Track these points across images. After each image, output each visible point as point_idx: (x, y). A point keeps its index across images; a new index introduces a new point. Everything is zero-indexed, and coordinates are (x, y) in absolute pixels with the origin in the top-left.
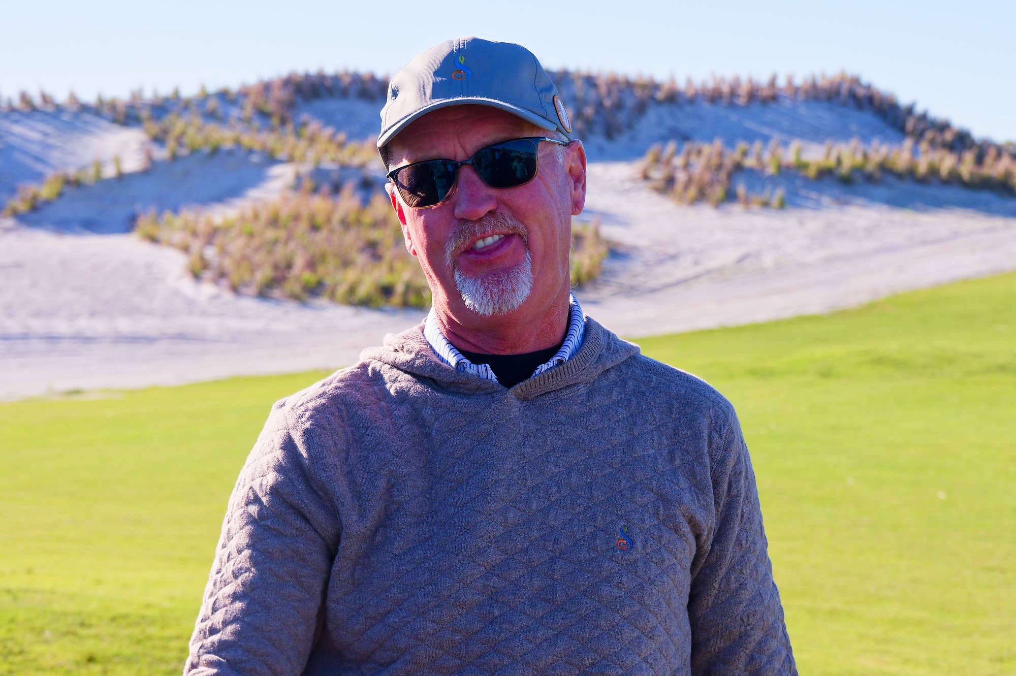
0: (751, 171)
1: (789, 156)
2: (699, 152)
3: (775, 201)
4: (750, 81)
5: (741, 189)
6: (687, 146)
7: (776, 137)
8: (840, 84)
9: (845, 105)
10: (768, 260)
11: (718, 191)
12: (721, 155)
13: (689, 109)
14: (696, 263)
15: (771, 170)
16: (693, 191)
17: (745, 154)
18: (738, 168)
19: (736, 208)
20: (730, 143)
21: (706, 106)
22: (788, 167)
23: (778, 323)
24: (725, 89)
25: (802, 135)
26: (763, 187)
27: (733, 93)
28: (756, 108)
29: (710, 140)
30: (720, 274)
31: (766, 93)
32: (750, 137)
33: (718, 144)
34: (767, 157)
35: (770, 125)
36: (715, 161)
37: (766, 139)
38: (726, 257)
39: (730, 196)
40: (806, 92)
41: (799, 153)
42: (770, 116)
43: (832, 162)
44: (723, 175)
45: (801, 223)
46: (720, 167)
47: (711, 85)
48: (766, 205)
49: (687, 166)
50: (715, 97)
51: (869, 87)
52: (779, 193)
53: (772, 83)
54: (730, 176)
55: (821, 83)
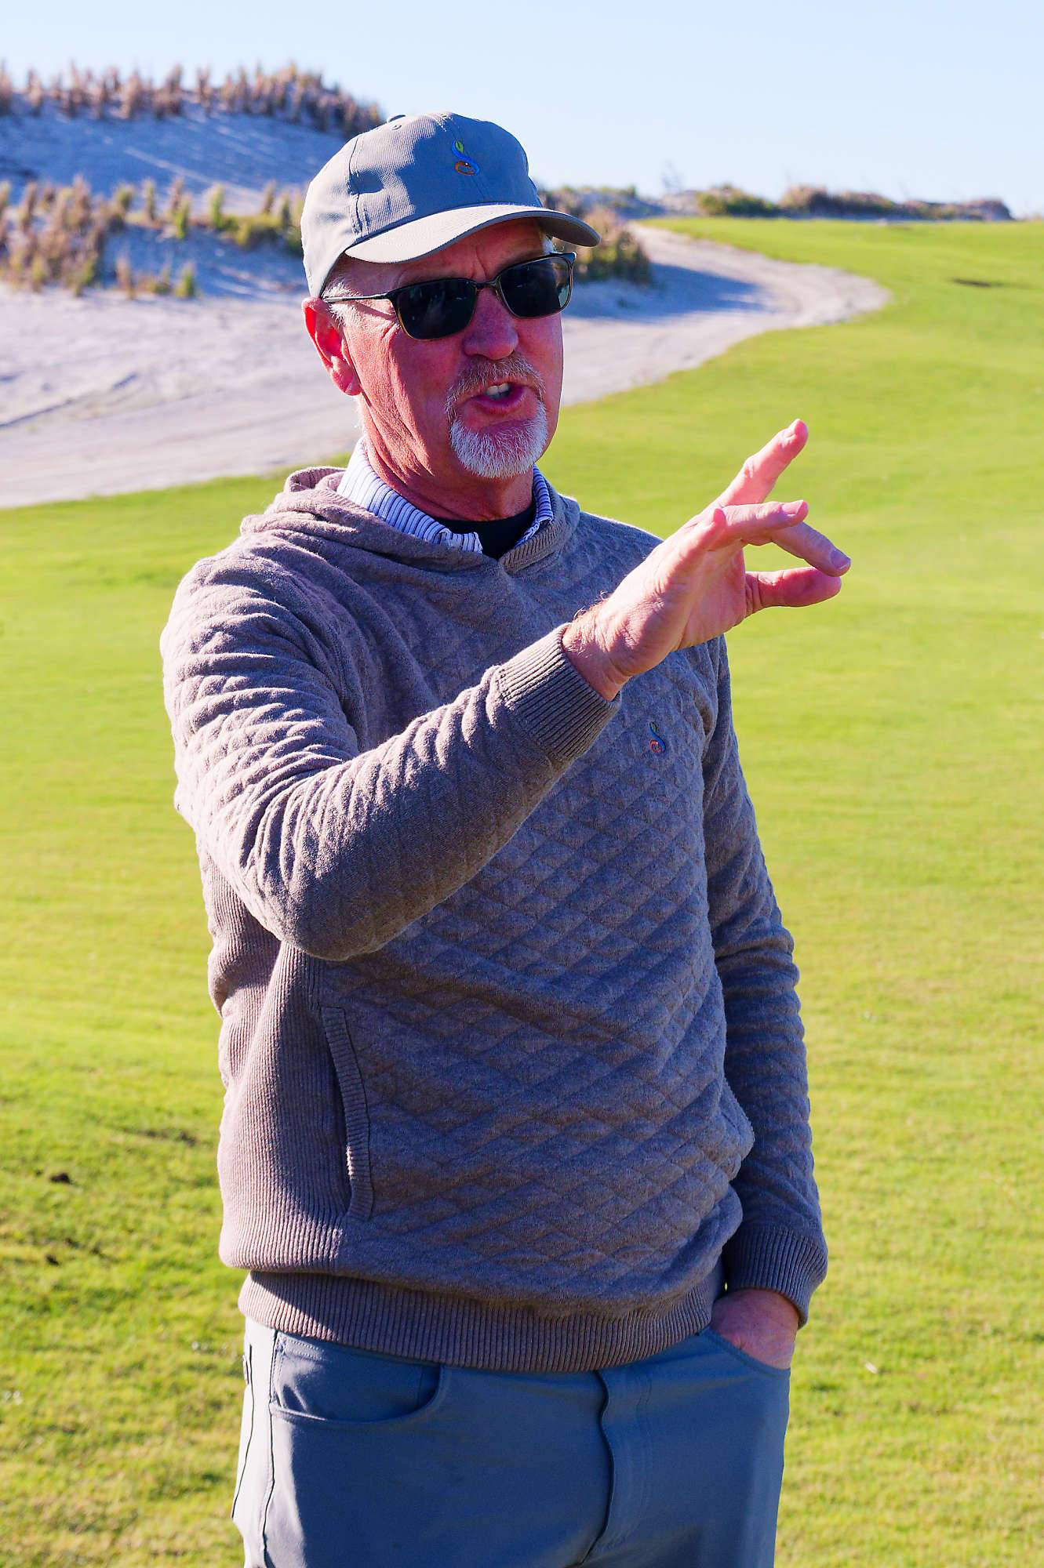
0: (140, 231)
1: (203, 207)
2: (51, 198)
3: (180, 286)
4: (136, 75)
5: (122, 264)
6: (30, 188)
7: (181, 175)
8: (288, 87)
9: (296, 122)
10: (169, 385)
11: (83, 268)
12: (86, 204)
13: (30, 122)
14: (46, 388)
15: (172, 231)
16: (39, 266)
17: (127, 203)
18: (117, 225)
19: (116, 296)
20: (102, 183)
21: (62, 119)
22: (201, 226)
23: (187, 491)
24: (94, 90)
25: (224, 176)
26: (160, 260)
27: (107, 100)
28: (145, 125)
29: (66, 179)
30: (86, 408)
31: (164, 98)
32: (134, 173)
33: (81, 184)
34: (164, 210)
35: (172, 155)
36: (76, 214)
37: (163, 179)
38: (99, 379)
39: (103, 276)
40: (232, 101)
41: (219, 206)
42: (169, 138)
43: (274, 219)
44: (89, 241)
45: (224, 323)
46: (85, 224)
47: (68, 83)
48: (164, 290)
49: (28, 222)
50: (76, 105)
51: (335, 92)
52: (188, 269)
53: (174, 84)
54: (101, 243)
55: (253, 83)
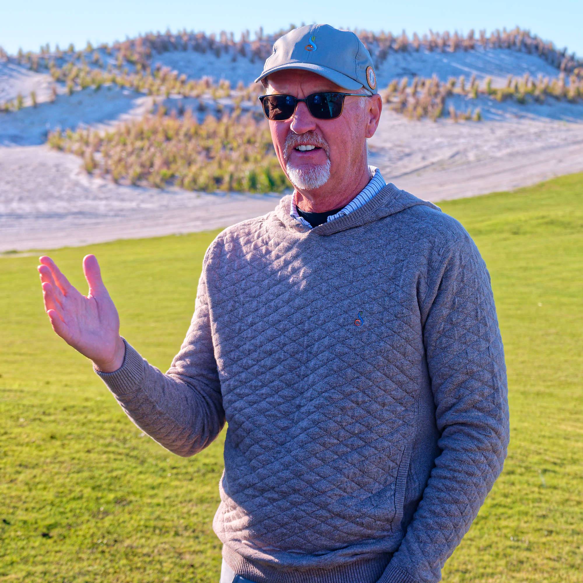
0: (459, 96)
1: (483, 86)
2: (423, 84)
3: (475, 116)
4: (456, 34)
5: (451, 108)
6: (415, 80)
7: (474, 73)
8: (515, 37)
9: (520, 51)
10: (471, 156)
11: (437, 111)
12: (438, 86)
13: (415, 55)
14: (424, 158)
15: (471, 95)
16: (420, 110)
17: (453, 84)
18: (450, 94)
19: (449, 121)
20: (443, 77)
21: (427, 52)
22: (483, 93)
23: (480, 198)
24: (440, 41)
25: (491, 73)
26: (467, 106)
27: (445, 44)
28: (460, 54)
29: (430, 76)
30: (440, 166)
31: (466, 43)
32: (456, 73)
33: (435, 77)
34: (468, 87)
35: (470, 66)
36: (434, 89)
37: (467, 75)
38: (445, 154)
39: (444, 114)
40: (494, 43)
41: (489, 84)
42: (469, 59)
43: (512, 89)
44: (438, 100)
45: (493, 131)
46: (436, 94)
47: (430, 38)
48: (468, 119)
49: (415, 93)
50: (432, 47)
51: (535, 38)
52: (477, 110)
53: (471, 36)
54: (443, 101)
55: (503, 36)
